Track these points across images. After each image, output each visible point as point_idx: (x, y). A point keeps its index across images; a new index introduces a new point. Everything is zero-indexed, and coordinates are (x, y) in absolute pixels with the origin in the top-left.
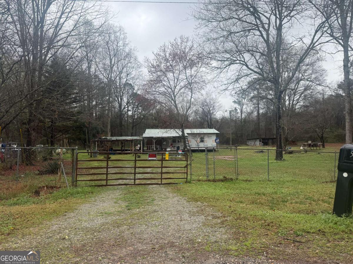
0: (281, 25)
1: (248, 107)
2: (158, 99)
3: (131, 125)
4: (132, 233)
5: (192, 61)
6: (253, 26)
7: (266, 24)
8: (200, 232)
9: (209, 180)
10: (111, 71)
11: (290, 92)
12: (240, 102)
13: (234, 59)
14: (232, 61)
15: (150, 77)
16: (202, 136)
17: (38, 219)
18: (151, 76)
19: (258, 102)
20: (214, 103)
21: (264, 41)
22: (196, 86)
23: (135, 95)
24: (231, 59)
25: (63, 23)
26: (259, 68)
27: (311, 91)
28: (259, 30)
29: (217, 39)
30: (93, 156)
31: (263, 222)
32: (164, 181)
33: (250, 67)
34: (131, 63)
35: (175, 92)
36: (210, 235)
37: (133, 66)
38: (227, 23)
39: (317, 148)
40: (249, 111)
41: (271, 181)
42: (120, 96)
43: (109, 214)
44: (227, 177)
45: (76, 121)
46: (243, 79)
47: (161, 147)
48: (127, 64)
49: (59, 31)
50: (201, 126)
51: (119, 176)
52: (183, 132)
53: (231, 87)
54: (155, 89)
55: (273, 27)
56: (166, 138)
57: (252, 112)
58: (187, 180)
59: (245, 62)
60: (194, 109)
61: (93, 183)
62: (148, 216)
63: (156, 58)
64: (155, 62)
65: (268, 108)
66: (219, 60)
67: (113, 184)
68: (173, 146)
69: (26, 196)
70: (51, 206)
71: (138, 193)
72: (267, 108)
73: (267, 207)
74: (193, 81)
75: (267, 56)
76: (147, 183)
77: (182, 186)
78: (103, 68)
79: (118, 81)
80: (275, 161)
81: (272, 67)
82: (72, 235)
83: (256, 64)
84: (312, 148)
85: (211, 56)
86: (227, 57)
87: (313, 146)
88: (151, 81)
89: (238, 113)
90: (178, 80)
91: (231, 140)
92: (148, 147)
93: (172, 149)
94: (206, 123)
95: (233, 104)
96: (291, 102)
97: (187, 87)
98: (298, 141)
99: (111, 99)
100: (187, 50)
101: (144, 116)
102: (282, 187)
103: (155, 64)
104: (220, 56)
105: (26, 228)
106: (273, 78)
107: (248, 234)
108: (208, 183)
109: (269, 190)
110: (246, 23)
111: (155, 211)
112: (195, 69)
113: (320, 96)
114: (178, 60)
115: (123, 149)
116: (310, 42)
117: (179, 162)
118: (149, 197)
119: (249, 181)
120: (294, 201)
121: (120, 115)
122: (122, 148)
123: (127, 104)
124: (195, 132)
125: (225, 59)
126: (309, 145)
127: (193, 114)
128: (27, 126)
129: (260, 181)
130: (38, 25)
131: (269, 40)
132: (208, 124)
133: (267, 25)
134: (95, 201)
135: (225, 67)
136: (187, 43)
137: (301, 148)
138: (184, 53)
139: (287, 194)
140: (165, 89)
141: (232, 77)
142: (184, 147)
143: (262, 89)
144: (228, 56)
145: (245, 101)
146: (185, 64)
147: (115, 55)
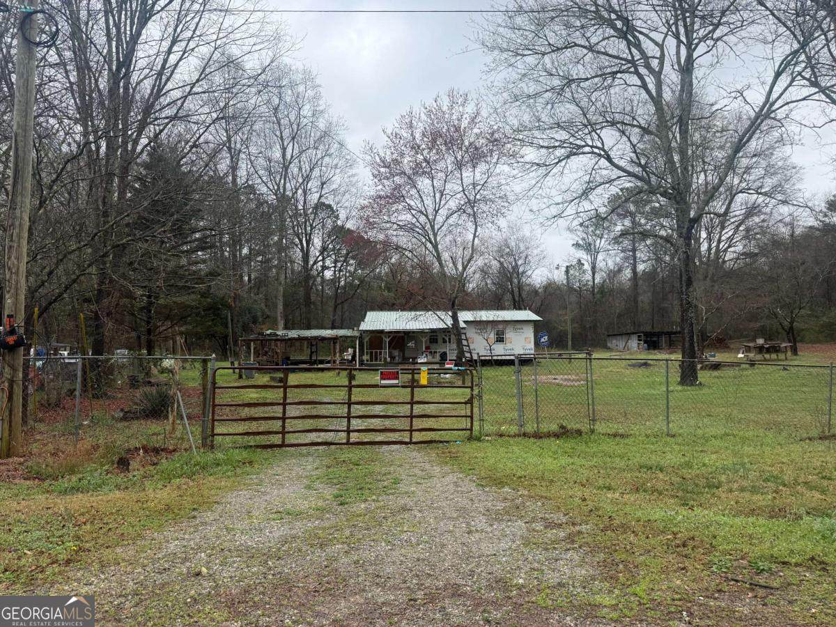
0: (690, 60)
1: (609, 258)
2: (395, 239)
3: (332, 303)
4: (356, 562)
5: (476, 149)
6: (622, 64)
7: (654, 57)
8: (518, 560)
9: (525, 435)
10: (285, 175)
11: (711, 220)
12: (590, 245)
13: (579, 142)
14: (574, 148)
15: (378, 188)
16: (501, 327)
17: (133, 527)
18: (380, 187)
19: (634, 245)
20: (528, 248)
21: (649, 100)
22: (486, 208)
23: (340, 233)
24: (571, 143)
25: (176, 65)
26: (640, 165)
27: (762, 217)
28: (637, 73)
29: (537, 95)
30: (244, 377)
31: (669, 537)
32: (417, 437)
33: (616, 161)
34: (330, 155)
35: (436, 222)
36: (544, 568)
37: (335, 162)
38: (562, 56)
39: (780, 355)
40: (612, 268)
41: (673, 436)
42: (306, 235)
43: (298, 515)
44: (569, 427)
45: (204, 295)
46: (599, 190)
47: (404, 354)
48: (322, 158)
49: (165, 84)
50: (498, 304)
51: (309, 424)
52: (455, 318)
53: (571, 210)
54: (389, 216)
55: (673, 66)
56: (414, 332)
57: (620, 270)
58: (471, 433)
59: (604, 151)
60: (480, 262)
61: (252, 441)
62: (390, 520)
63: (390, 144)
64: (388, 153)
65: (658, 260)
66: (542, 147)
67: (296, 442)
68: (431, 352)
69: (99, 470)
70: (159, 494)
71: (357, 465)
72: (656, 260)
73: (672, 501)
74: (478, 197)
75: (657, 136)
76: (377, 440)
77: (460, 449)
78: (266, 169)
79: (301, 199)
80: (680, 388)
81: (670, 161)
82: (216, 564)
83: (633, 155)
84: (767, 356)
85: (522, 135)
86: (563, 138)
87: (768, 351)
88: (380, 197)
89: (584, 272)
90: (442, 195)
91: (570, 337)
92: (371, 353)
93: (430, 358)
94: (508, 296)
95: (573, 250)
96: (714, 245)
97: (464, 212)
98: (731, 338)
99: (284, 241)
100: (464, 124)
101: (362, 281)
102: (702, 451)
103: (388, 159)
104: (544, 137)
105: (107, 547)
106: (673, 188)
107: (637, 567)
108: (523, 442)
109: (672, 458)
110: (607, 58)
111: (405, 509)
112: (482, 167)
113: (783, 230)
114: (444, 148)
115: (314, 358)
116: (762, 99)
117: (447, 391)
118: (385, 475)
119: (622, 436)
120: (735, 486)
121: (306, 277)
122: (311, 356)
123: (322, 253)
124: (484, 319)
125: (557, 144)
126: (760, 349)
127: (477, 276)
128: (94, 307)
129: (647, 436)
130: (118, 70)
131: (662, 97)
132: (514, 300)
133: (658, 61)
134: (261, 483)
135: (557, 163)
136: (463, 106)
137: (741, 355)
138: (457, 129)
139: (717, 468)
140: (411, 217)
141: (574, 186)
142: (459, 353)
143: (643, 213)
144: (562, 135)
145: (602, 243)
146: (459, 158)
147: (293, 138)
